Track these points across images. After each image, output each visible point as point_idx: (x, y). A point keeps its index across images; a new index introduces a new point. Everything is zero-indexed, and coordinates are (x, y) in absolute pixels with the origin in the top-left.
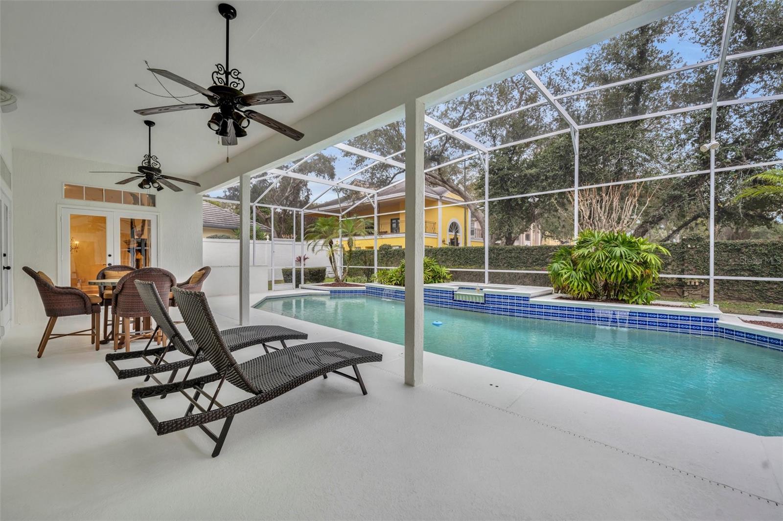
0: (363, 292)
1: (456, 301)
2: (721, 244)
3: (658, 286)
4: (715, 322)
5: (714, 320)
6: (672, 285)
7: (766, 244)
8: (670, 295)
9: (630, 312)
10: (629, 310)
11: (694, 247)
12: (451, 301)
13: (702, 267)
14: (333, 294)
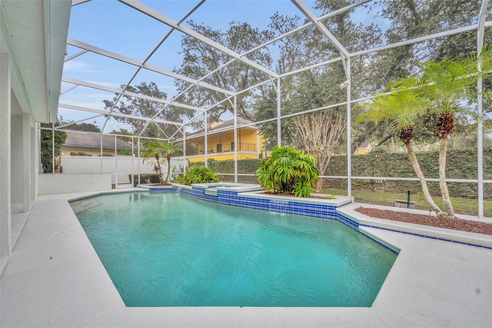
0: (171, 189)
1: (205, 195)
2: (396, 155)
3: (359, 184)
4: (335, 210)
5: (334, 208)
6: (367, 183)
7: (423, 154)
8: (366, 190)
9: (289, 202)
10: (289, 201)
11: (379, 156)
12: (203, 195)
13: (385, 170)
14: (151, 191)
